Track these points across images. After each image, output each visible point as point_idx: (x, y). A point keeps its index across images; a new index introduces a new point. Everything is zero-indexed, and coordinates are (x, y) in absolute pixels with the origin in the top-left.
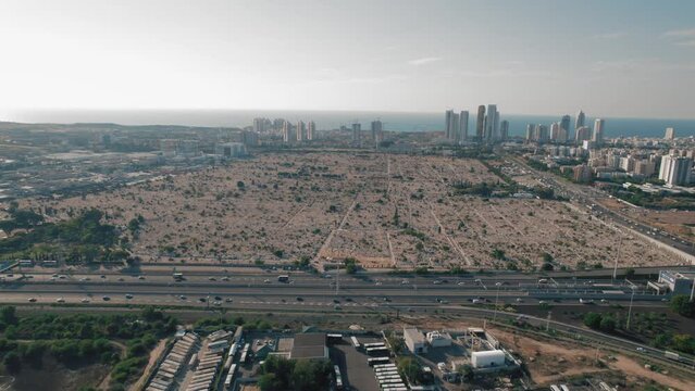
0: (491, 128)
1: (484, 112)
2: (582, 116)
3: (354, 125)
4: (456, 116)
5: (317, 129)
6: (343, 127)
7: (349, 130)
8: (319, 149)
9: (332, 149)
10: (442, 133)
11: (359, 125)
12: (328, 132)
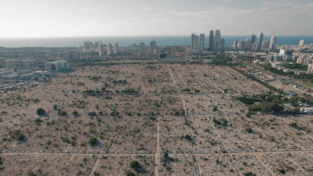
0: (217, 43)
1: (213, 34)
2: (262, 35)
3: (141, 44)
4: (197, 37)
5: (119, 46)
6: (134, 45)
7: (137, 46)
8: (120, 62)
9: (129, 61)
10: (189, 46)
11: (144, 44)
12: (125, 48)
